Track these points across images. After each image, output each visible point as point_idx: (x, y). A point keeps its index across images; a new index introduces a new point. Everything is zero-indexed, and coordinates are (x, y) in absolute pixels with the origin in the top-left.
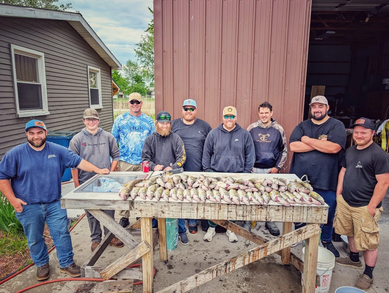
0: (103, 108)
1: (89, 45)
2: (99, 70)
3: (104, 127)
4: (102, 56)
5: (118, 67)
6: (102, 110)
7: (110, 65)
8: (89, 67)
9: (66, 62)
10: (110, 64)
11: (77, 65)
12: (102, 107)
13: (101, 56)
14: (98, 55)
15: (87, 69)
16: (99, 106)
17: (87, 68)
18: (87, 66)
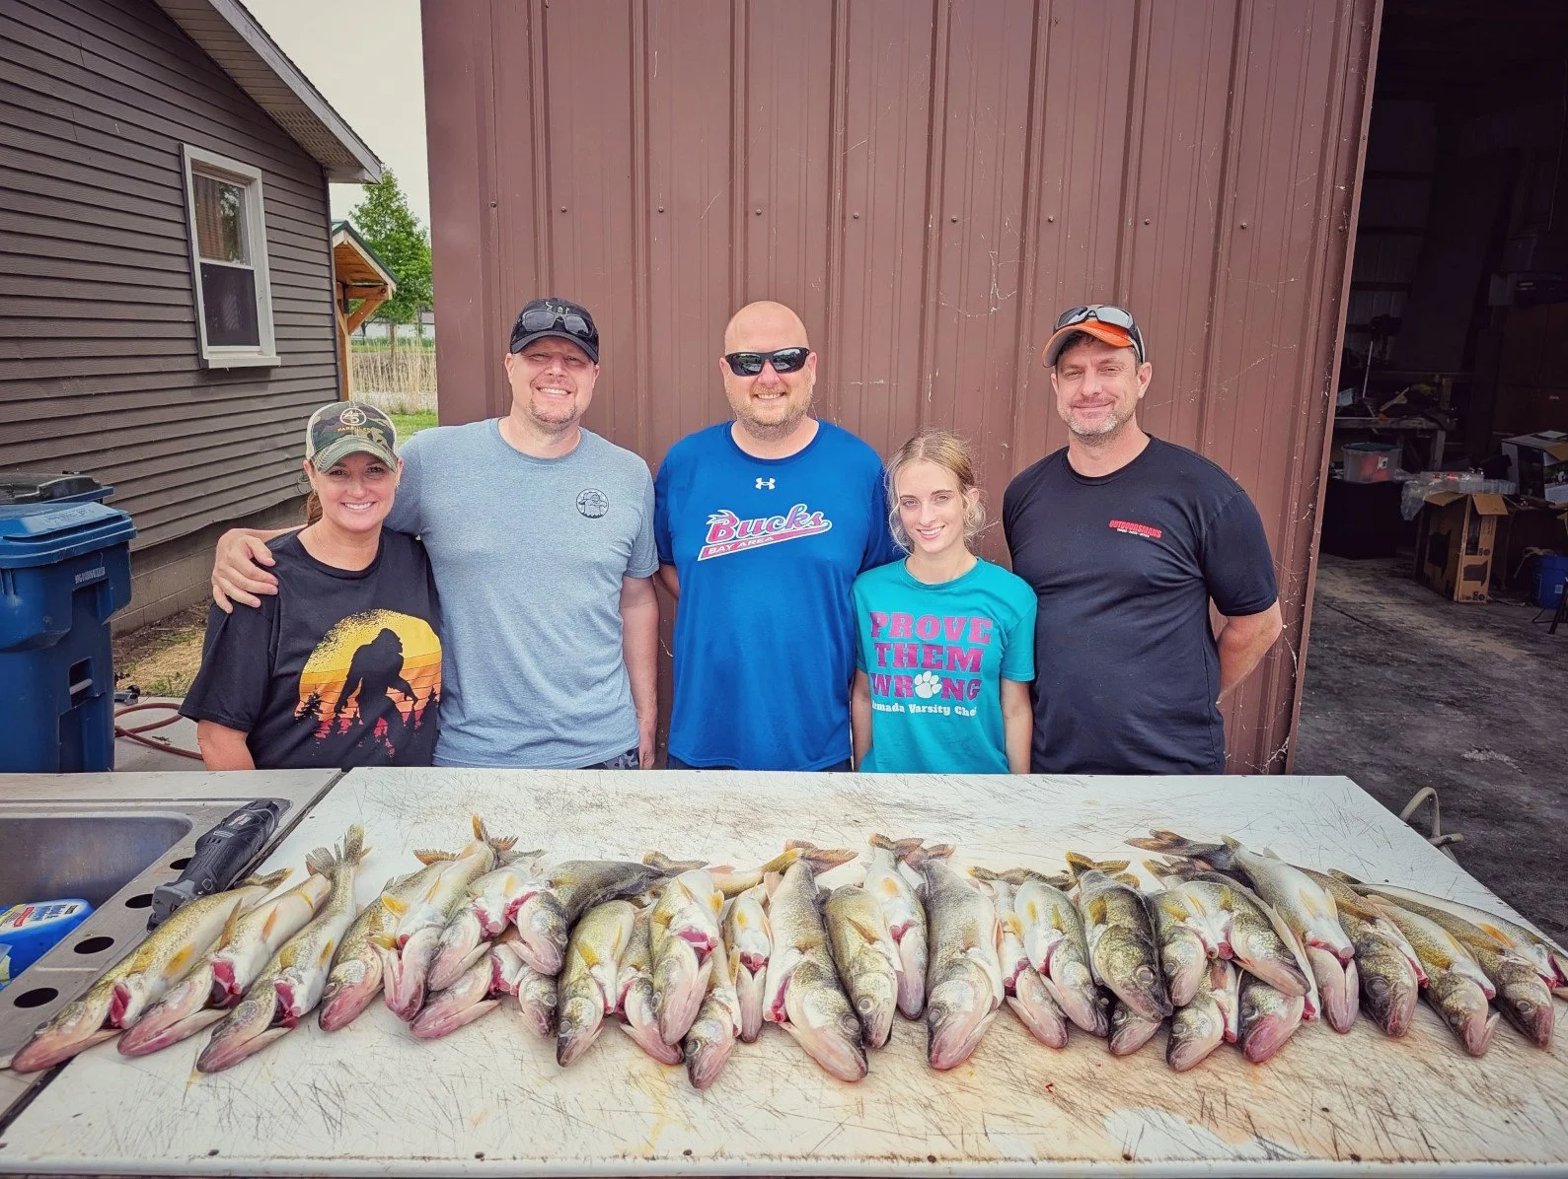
0: (279, 364)
1: (192, 41)
2: (256, 173)
3: (287, 456)
4: (271, 104)
5: (361, 167)
6: (275, 374)
7: (317, 156)
8: (191, 153)
9: (46, 111)
10: (319, 152)
11: (118, 133)
12: (277, 361)
13: (264, 106)
14: (247, 96)
15: (182, 164)
16: (260, 352)
17: (180, 156)
18: (181, 148)
